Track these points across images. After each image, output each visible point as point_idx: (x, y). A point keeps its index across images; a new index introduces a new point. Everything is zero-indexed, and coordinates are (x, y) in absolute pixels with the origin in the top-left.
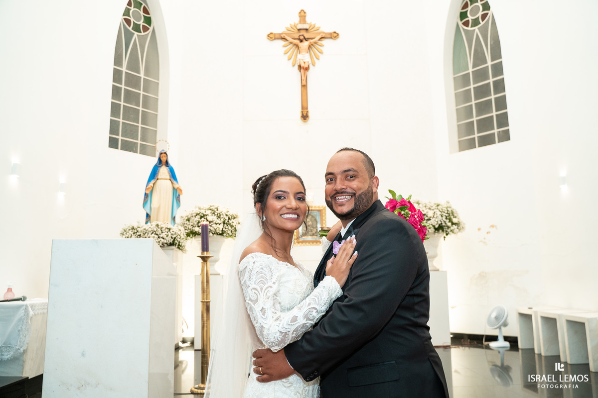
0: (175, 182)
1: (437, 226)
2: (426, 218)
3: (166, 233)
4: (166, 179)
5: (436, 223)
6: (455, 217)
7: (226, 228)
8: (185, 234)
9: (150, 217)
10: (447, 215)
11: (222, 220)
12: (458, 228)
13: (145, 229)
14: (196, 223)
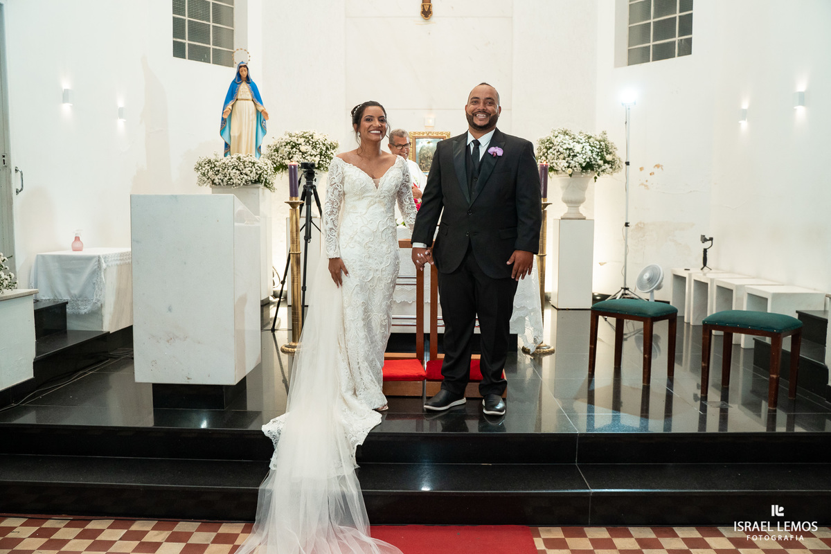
0: (258, 103)
1: (584, 165)
2: (572, 154)
3: (250, 168)
4: (247, 100)
5: (584, 160)
6: (610, 153)
7: (323, 161)
8: (272, 168)
9: (230, 147)
10: (598, 150)
11: (319, 150)
12: (611, 168)
13: (224, 163)
14: (286, 155)
